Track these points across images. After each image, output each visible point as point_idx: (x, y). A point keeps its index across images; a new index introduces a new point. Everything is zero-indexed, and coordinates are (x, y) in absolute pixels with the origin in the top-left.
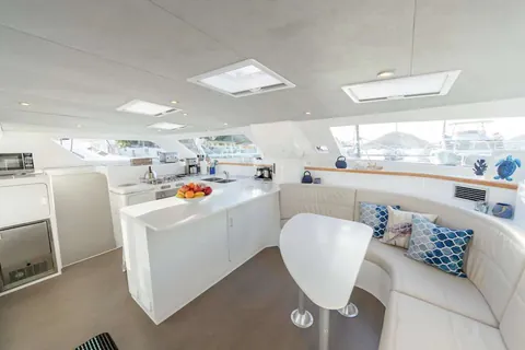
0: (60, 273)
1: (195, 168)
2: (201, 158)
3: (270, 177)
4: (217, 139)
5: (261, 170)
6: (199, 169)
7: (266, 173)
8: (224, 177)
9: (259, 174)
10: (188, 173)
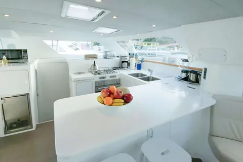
0: (34, 129)
1: (126, 64)
2: (131, 55)
3: (197, 81)
4: (146, 40)
5: (186, 72)
6: (129, 64)
7: (192, 77)
8: (148, 74)
9: (184, 75)
10: (121, 67)
